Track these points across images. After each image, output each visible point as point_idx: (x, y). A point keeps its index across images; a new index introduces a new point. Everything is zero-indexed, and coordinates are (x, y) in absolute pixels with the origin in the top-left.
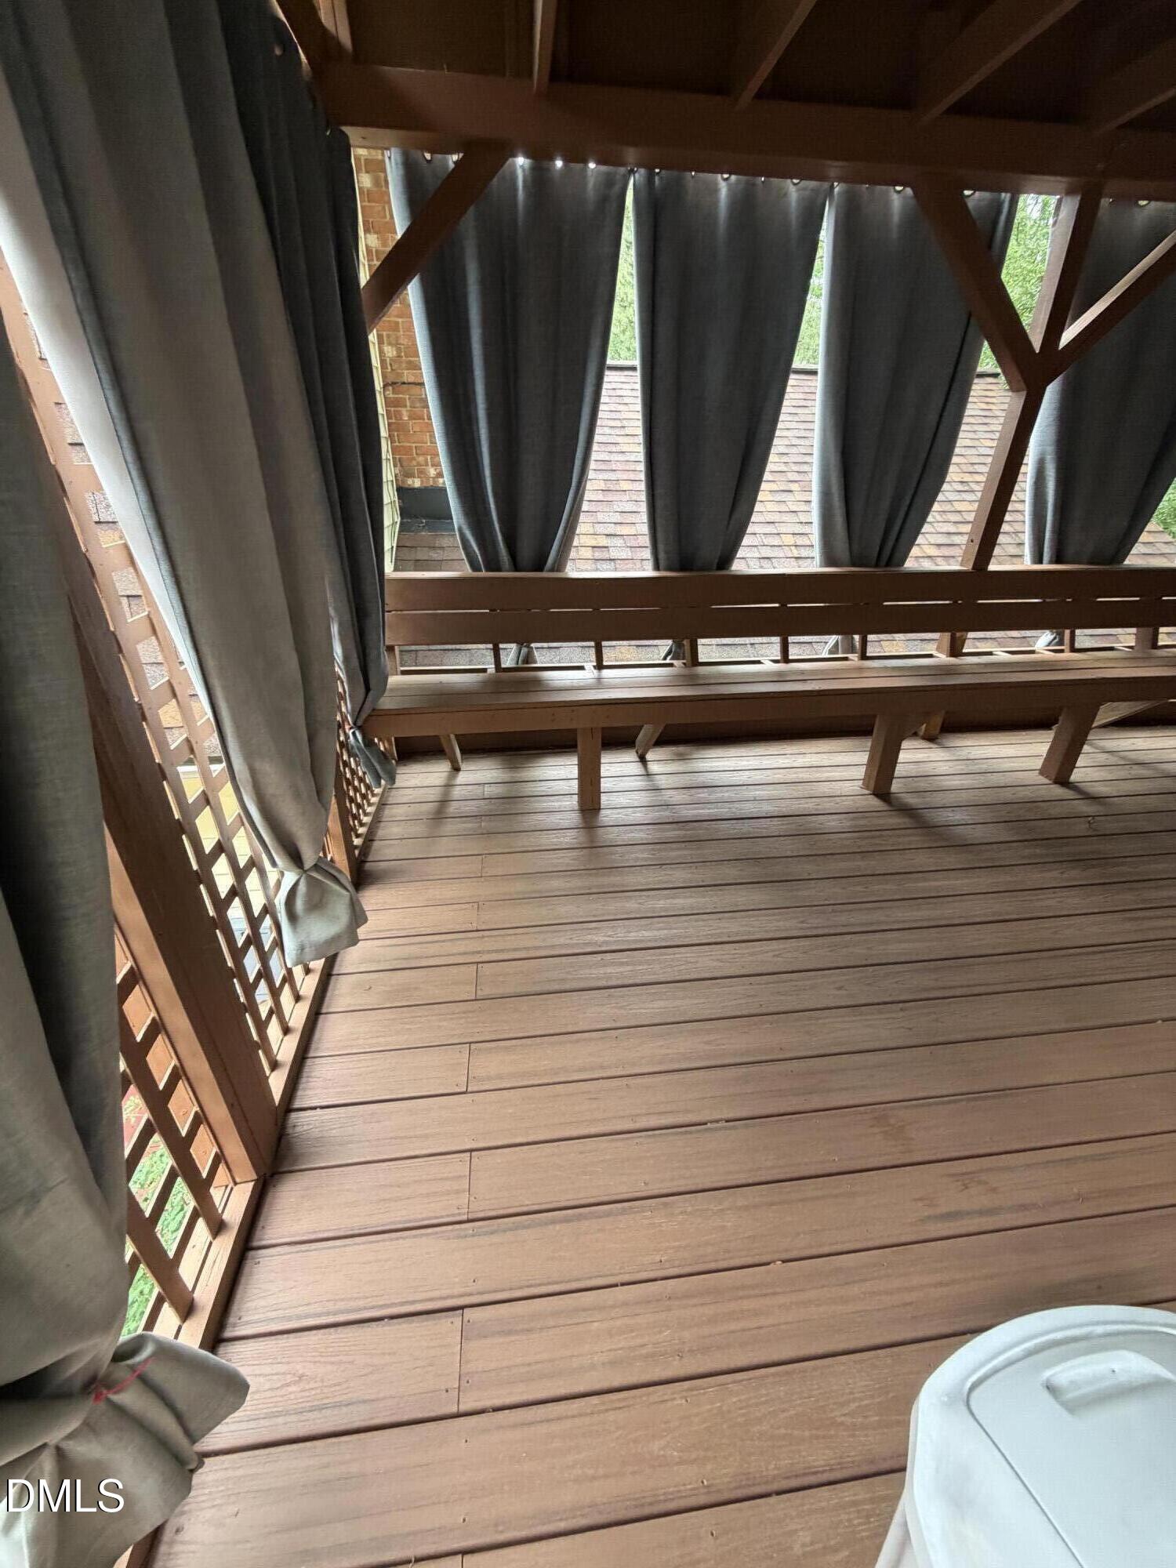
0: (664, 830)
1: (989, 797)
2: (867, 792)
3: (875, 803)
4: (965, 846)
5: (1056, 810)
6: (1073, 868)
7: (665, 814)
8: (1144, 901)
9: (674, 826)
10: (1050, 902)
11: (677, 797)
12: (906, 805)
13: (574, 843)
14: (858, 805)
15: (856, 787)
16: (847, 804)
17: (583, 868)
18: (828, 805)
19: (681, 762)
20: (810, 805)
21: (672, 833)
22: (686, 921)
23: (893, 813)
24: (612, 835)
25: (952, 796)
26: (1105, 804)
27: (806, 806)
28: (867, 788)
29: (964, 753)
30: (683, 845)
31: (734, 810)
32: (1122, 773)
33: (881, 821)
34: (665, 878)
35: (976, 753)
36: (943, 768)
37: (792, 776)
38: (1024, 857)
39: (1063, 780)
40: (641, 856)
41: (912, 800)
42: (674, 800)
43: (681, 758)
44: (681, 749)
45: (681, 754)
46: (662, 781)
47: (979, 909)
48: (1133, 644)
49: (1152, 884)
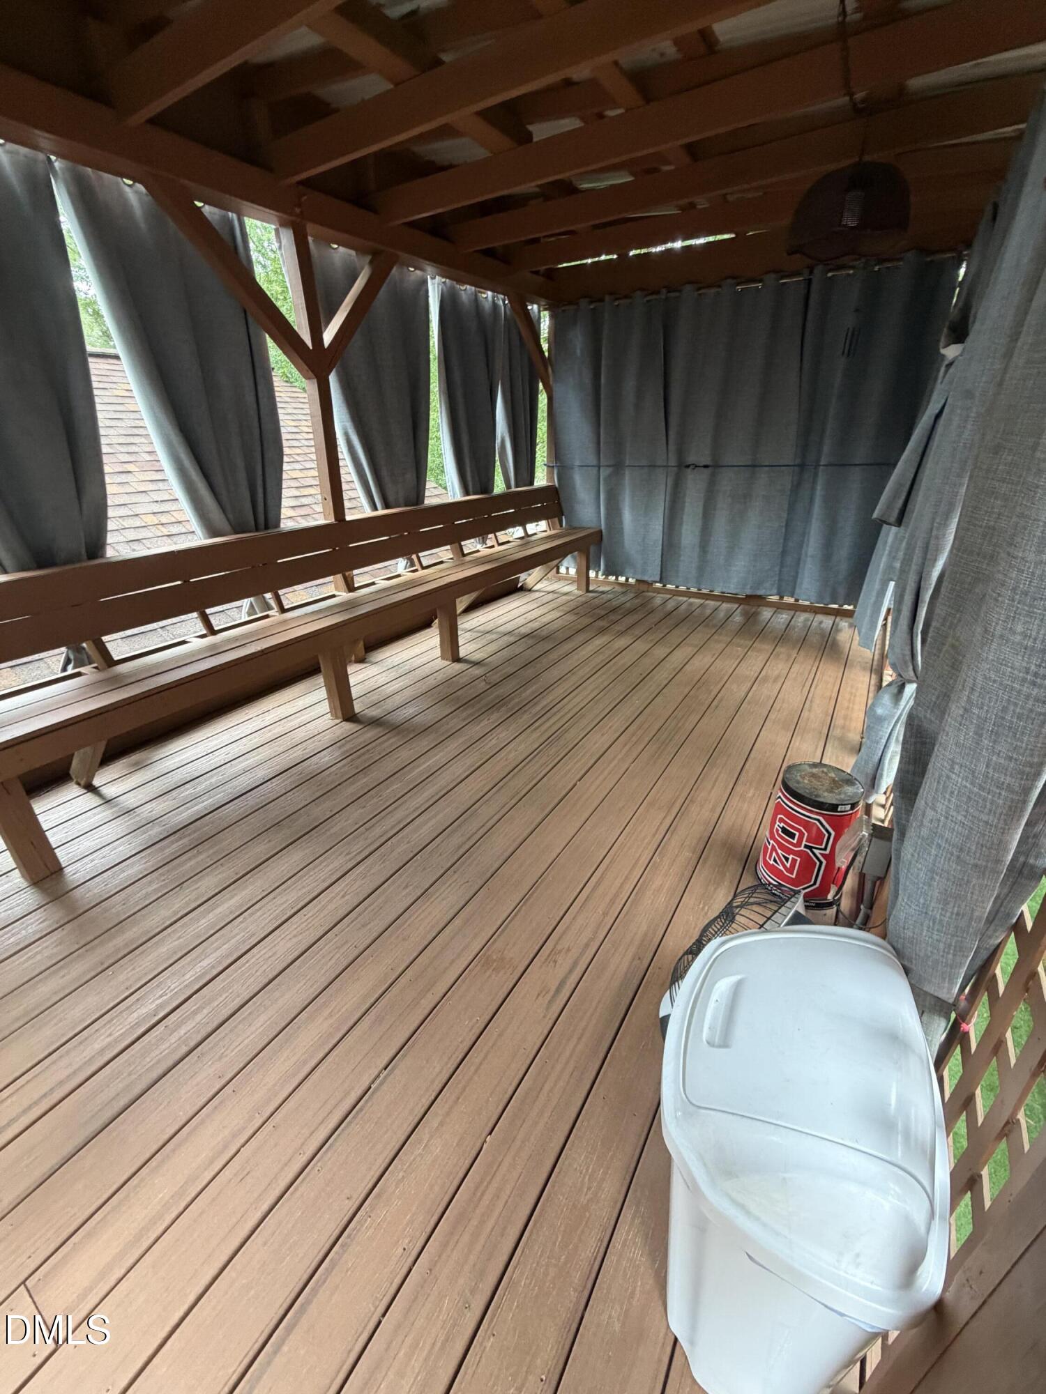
0: (162, 849)
1: (423, 687)
2: (338, 721)
3: (348, 727)
4: (426, 729)
5: (464, 679)
6: (493, 713)
7: (155, 832)
8: (535, 715)
9: (172, 838)
10: (492, 743)
11: (158, 808)
12: (372, 717)
13: (46, 926)
14: (336, 735)
15: (328, 721)
16: (328, 738)
17: (77, 947)
18: (312, 747)
19: (142, 771)
20: (300, 753)
21: (173, 848)
22: (241, 922)
23: (366, 729)
24: (96, 889)
25: (399, 697)
26: (484, 665)
27: (295, 755)
28: (337, 718)
29: (389, 663)
30: (195, 851)
31: (230, 791)
32: (484, 642)
33: (361, 740)
34: (193, 896)
35: (396, 660)
36: (382, 679)
37: (268, 735)
38: (464, 719)
39: (456, 659)
40: (150, 889)
41: (375, 713)
42: (155, 814)
43: (139, 766)
44: (134, 757)
45: (136, 764)
46: (131, 801)
47: (458, 769)
48: (452, 556)
49: (531, 704)
